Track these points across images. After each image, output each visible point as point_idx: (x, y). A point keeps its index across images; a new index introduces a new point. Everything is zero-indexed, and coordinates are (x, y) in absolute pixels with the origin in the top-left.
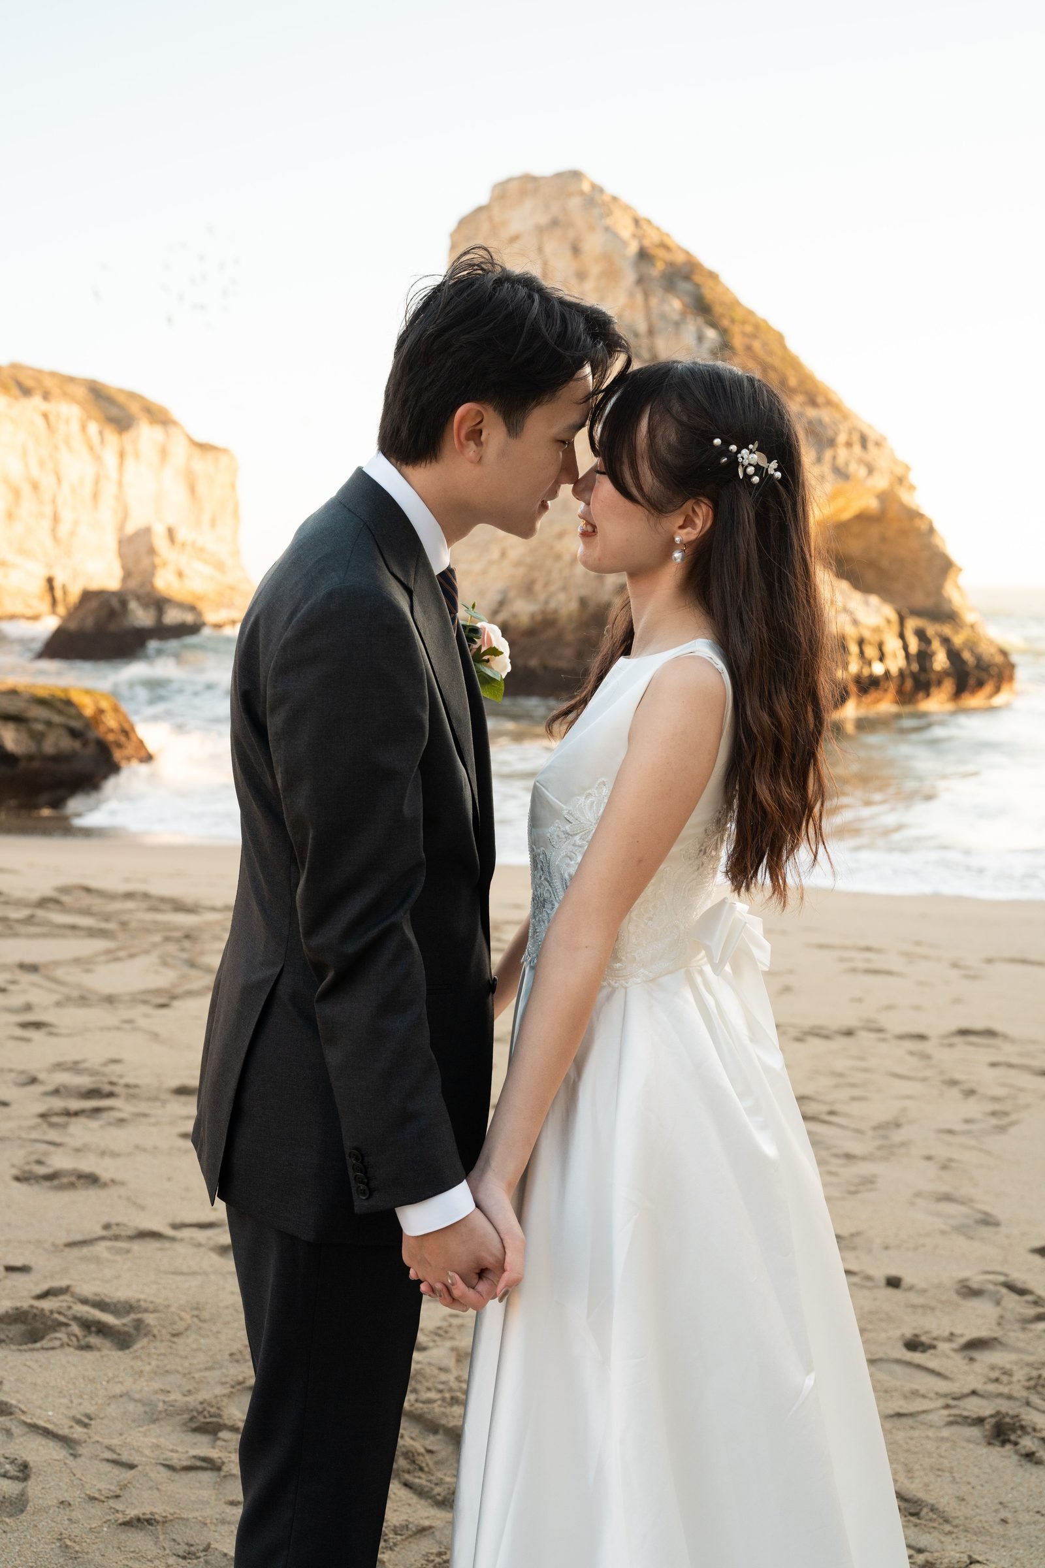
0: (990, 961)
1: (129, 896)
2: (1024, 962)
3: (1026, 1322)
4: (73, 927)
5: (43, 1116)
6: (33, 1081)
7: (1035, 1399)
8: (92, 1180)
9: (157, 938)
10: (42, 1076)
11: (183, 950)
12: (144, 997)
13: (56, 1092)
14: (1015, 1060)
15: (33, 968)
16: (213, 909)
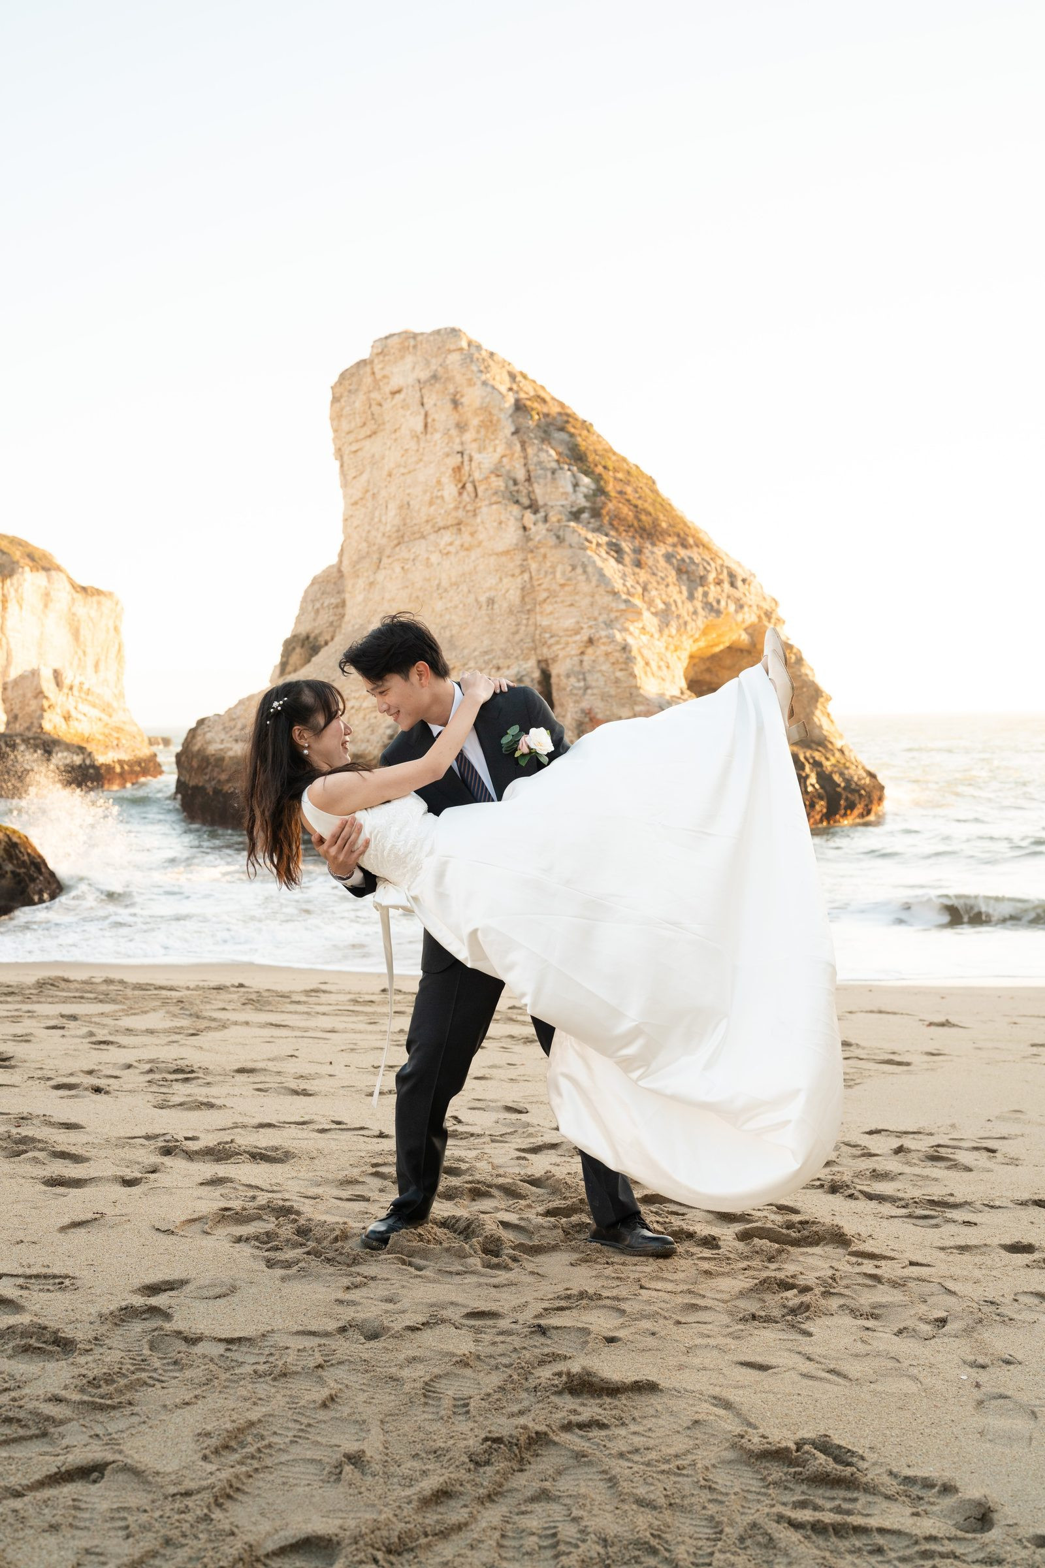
0: (850, 1012)
1: (108, 981)
2: (880, 1012)
3: (855, 1157)
4: (82, 998)
5: (149, 1082)
6: (129, 1066)
7: (856, 1180)
8: (210, 1106)
9: (158, 1003)
10: (135, 1064)
11: (182, 1008)
12: (178, 1031)
13: (151, 1071)
14: (861, 1057)
15: (74, 1018)
16: (188, 988)
